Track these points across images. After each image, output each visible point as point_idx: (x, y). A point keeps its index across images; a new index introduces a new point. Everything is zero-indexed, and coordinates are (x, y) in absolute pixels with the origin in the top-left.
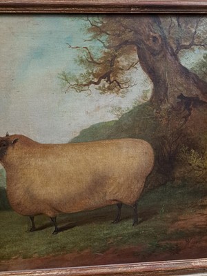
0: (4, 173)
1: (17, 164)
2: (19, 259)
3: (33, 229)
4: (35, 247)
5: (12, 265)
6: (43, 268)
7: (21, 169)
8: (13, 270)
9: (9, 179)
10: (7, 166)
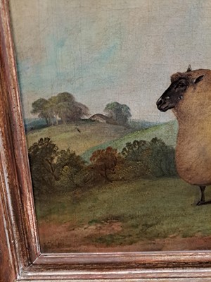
0: (176, 127)
1: (195, 114)
2: (178, 238)
3: (202, 202)
4: (200, 224)
5: (168, 244)
6: (205, 249)
7: (199, 121)
8: (168, 250)
9: (181, 135)
10: (181, 117)
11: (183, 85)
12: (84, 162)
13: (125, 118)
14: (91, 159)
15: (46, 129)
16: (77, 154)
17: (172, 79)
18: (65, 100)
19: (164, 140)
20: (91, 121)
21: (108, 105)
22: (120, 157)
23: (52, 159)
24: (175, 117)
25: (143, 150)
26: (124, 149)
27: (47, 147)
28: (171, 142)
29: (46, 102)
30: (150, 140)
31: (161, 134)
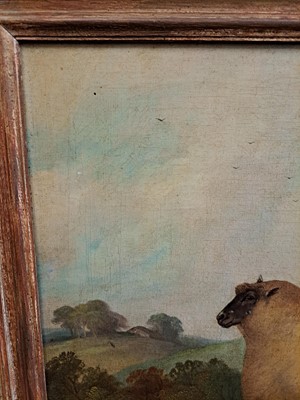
0: (243, 346)
1: (268, 333)
7: (274, 340)
9: (249, 357)
10: (249, 335)
11: (251, 298)
12: (118, 384)
13: (176, 333)
14: (128, 380)
15: (70, 342)
16: (110, 373)
17: (237, 290)
18: (97, 309)
19: (226, 362)
20: (130, 334)
21: (152, 317)
22: (167, 380)
23: (76, 377)
24: (241, 336)
25: (198, 373)
26: (173, 370)
27: (71, 363)
28: (236, 364)
29: (72, 310)
30: (207, 361)
31: (222, 353)
